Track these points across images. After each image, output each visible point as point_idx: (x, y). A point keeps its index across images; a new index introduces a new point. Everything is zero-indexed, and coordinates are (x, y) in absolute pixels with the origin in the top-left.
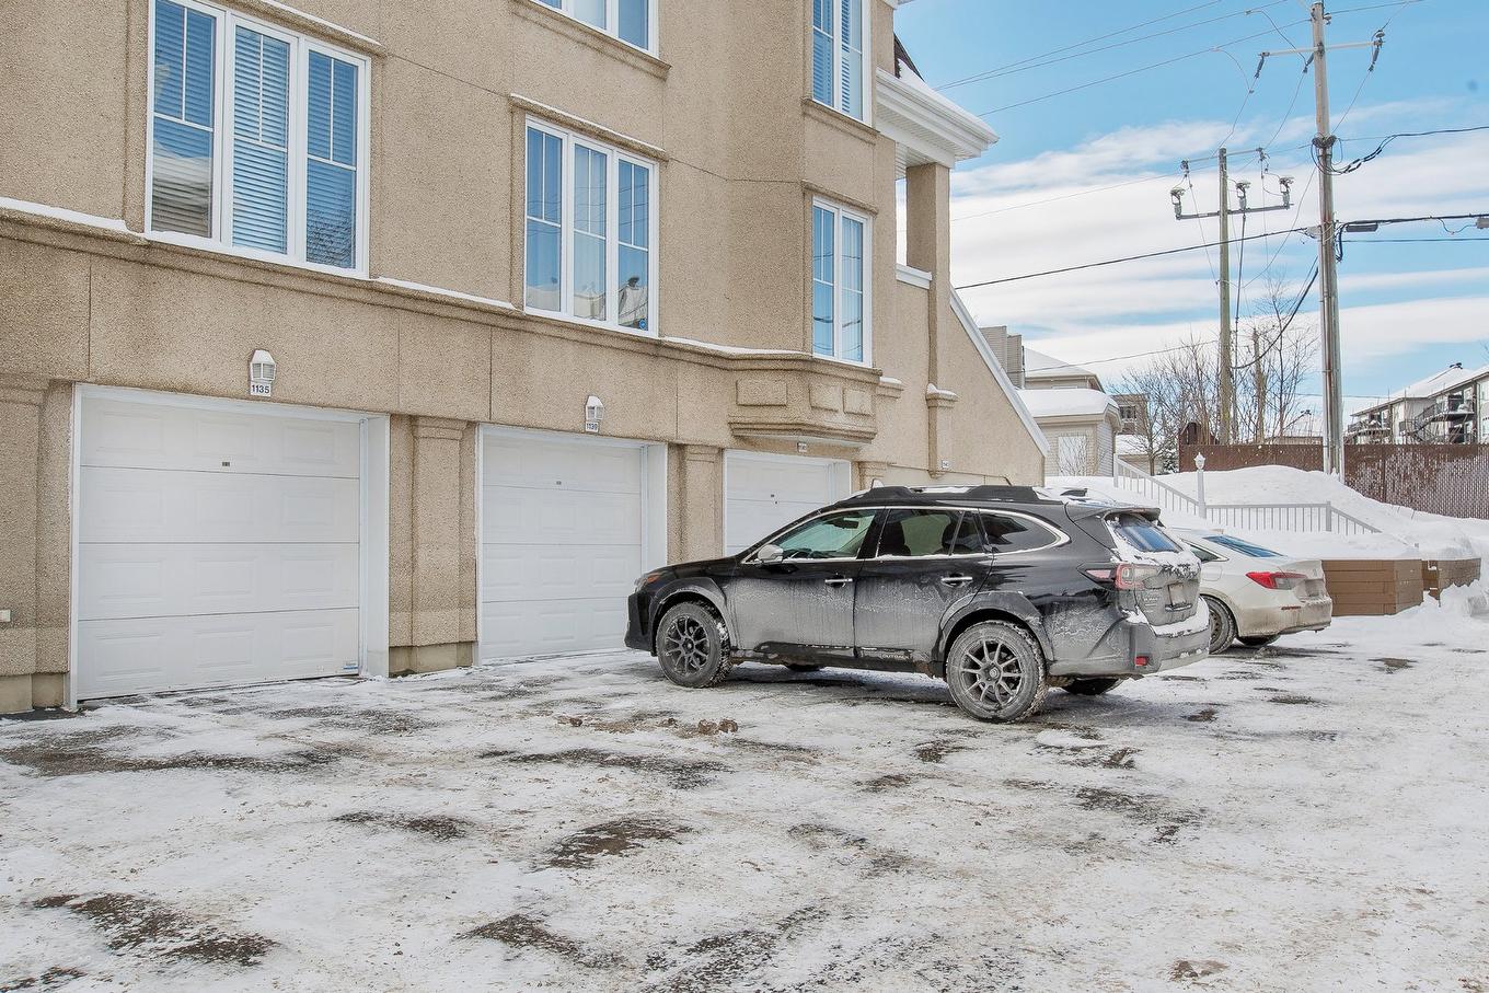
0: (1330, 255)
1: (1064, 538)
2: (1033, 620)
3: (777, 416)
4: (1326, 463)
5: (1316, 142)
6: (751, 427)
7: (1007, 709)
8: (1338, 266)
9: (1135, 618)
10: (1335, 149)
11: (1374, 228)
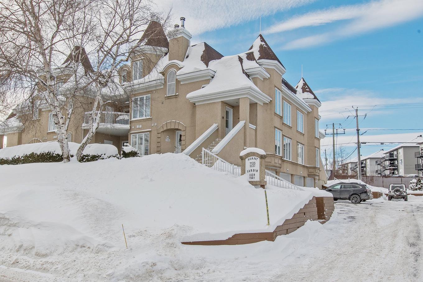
0: (359, 147)
1: (361, 187)
2: (359, 194)
3: (313, 174)
4: (359, 178)
5: (357, 130)
6: (310, 175)
7: (357, 202)
8: (360, 149)
9: (369, 194)
10: (360, 131)
11: (366, 143)
